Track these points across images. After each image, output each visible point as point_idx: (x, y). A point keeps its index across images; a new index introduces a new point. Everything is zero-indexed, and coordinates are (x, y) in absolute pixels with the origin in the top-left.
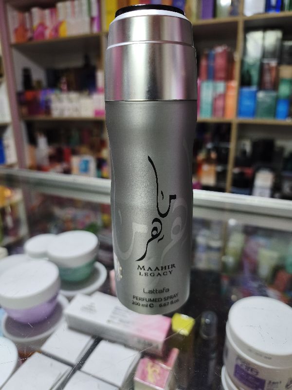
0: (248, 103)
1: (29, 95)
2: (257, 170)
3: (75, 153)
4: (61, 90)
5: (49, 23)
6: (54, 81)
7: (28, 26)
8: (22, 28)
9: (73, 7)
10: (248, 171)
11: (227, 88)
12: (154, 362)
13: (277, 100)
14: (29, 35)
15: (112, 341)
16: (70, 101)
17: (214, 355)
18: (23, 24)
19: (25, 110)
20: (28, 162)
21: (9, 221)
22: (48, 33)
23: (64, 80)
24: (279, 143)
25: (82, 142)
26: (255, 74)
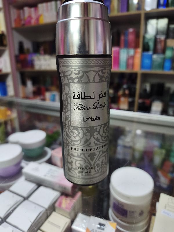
0: (147, 62)
1: (22, 57)
2: (153, 101)
3: (48, 90)
4: (40, 54)
5: (34, 16)
6: (37, 49)
7: (22, 17)
8: (19, 19)
9: (47, 7)
10: (147, 101)
11: (135, 53)
12: (67, 198)
13: (164, 60)
14: (23, 22)
15: (46, 186)
16: (45, 60)
18: (19, 17)
19: (19, 65)
20: (21, 94)
21: (9, 128)
22: (33, 22)
23: (42, 48)
24: (168, 85)
25: (52, 84)
26: (151, 44)
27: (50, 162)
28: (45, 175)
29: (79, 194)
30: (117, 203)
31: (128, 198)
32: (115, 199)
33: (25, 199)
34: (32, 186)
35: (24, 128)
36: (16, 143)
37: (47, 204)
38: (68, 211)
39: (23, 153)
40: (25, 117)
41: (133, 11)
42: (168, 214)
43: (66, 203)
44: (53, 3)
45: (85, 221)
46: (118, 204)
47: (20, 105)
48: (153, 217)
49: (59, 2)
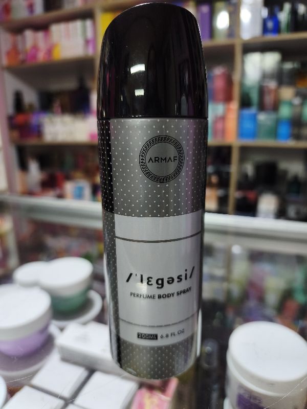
0: (248, 125)
1: (20, 119)
2: (260, 193)
3: (68, 178)
4: (54, 113)
5: (42, 45)
6: (47, 103)
7: (20, 47)
8: (14, 51)
9: (68, 30)
10: (251, 195)
11: (227, 110)
12: (151, 393)
13: (278, 122)
14: (21, 57)
15: (106, 372)
16: (64, 124)
17: (216, 386)
18: (15, 47)
19: (16, 134)
20: (19, 187)
22: (41, 56)
23: (57, 105)
24: (283, 165)
25: (76, 167)
26: (255, 96)
29: (174, 384)
33: (68, 402)
40: (26, 229)
43: (154, 405)
44: (78, 24)
46: (250, 397)
47: (16, 208)
49: (89, 23)
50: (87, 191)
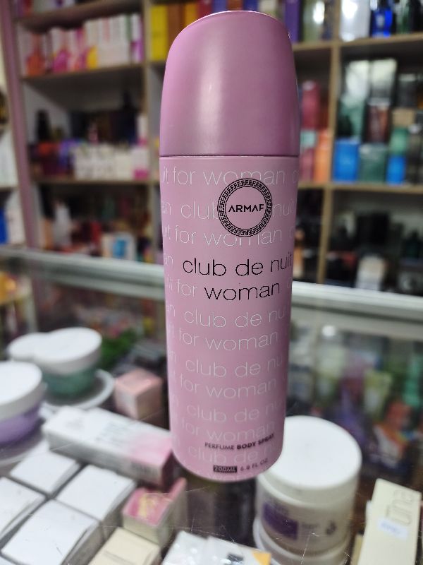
0: (347, 162)
1: (45, 148)
2: (362, 255)
3: (107, 229)
4: (88, 141)
5: (74, 49)
6: (81, 129)
7: (45, 52)
8: (37, 56)
9: (107, 28)
10: (348, 257)
11: (319, 141)
12: (150, 494)
13: (388, 157)
14: (46, 65)
15: (100, 466)
16: (101, 156)
17: (246, 496)
18: (38, 51)
19: (38, 169)
20: (42, 240)
21: (12, 323)
22: (72, 64)
23: (93, 128)
24: (397, 218)
25: (118, 215)
26: (357, 120)
27: (111, 405)
28: (98, 439)
30: (272, 505)
31: (299, 492)
32: (267, 494)
33: (49, 497)
34: (68, 465)
35: (48, 324)
36: (28, 360)
37: (101, 510)
38: (154, 526)
39: (45, 386)
40: (51, 297)
41: (313, 42)
42: (394, 530)
43: (151, 506)
44: (121, 20)
45: (194, 550)
46: (276, 508)
47: (38, 267)
48: (358, 538)
49: (135, 18)
50: (131, 248)
